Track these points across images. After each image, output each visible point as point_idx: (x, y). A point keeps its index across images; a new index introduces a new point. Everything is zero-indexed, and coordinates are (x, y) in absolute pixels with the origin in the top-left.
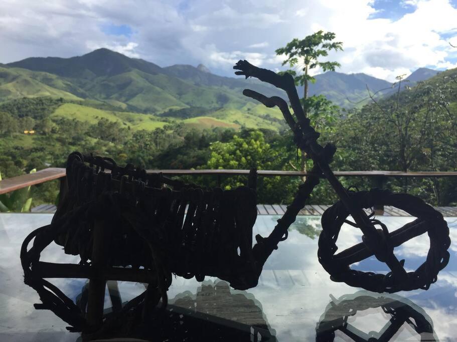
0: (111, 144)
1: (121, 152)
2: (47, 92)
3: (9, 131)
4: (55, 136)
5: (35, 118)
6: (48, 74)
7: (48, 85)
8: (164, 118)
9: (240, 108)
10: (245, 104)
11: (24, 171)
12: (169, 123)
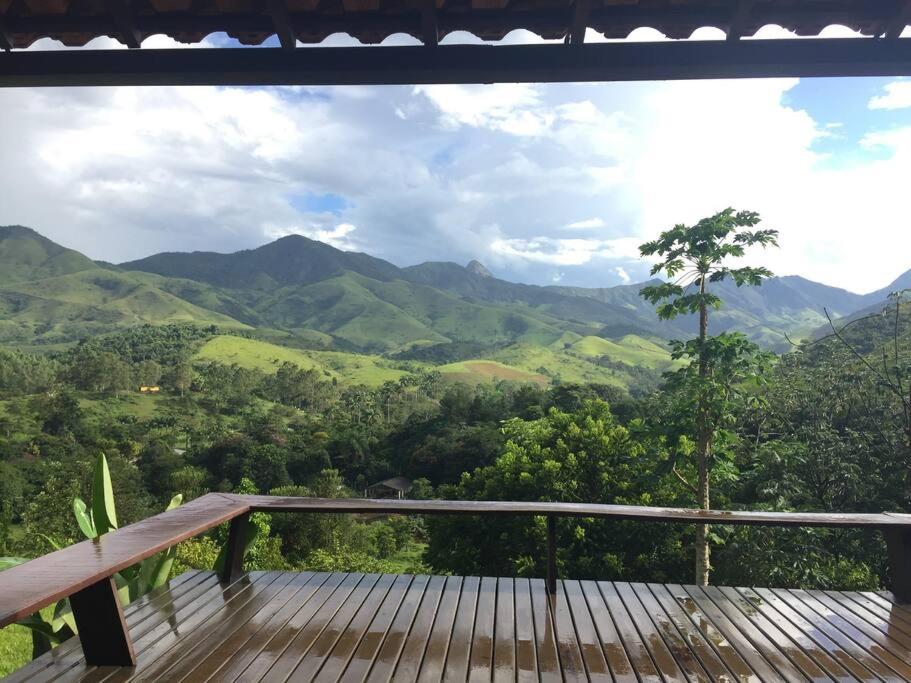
0: (301, 413)
1: (318, 428)
2: (187, 315)
3: (112, 388)
4: (197, 396)
5: (163, 362)
6: (192, 282)
7: (191, 302)
8: (402, 363)
9: (548, 344)
10: (559, 336)
11: (134, 463)
12: (412, 372)
